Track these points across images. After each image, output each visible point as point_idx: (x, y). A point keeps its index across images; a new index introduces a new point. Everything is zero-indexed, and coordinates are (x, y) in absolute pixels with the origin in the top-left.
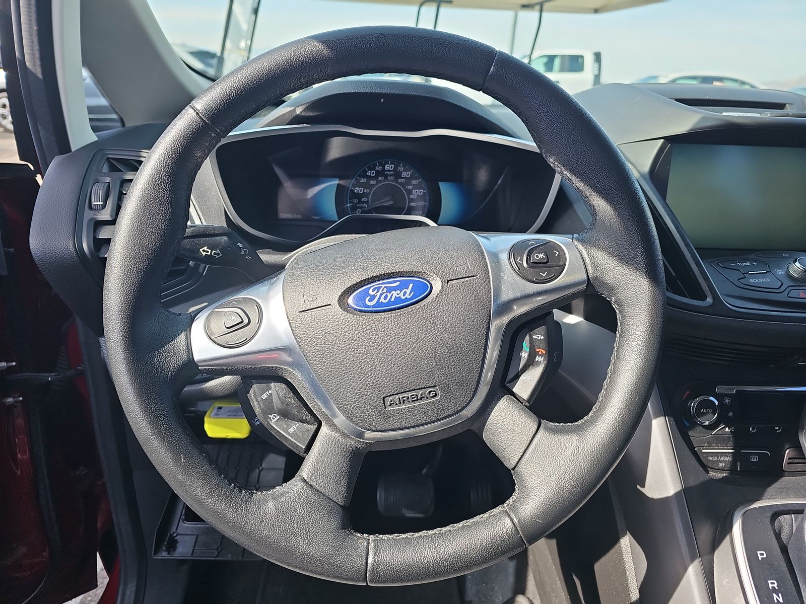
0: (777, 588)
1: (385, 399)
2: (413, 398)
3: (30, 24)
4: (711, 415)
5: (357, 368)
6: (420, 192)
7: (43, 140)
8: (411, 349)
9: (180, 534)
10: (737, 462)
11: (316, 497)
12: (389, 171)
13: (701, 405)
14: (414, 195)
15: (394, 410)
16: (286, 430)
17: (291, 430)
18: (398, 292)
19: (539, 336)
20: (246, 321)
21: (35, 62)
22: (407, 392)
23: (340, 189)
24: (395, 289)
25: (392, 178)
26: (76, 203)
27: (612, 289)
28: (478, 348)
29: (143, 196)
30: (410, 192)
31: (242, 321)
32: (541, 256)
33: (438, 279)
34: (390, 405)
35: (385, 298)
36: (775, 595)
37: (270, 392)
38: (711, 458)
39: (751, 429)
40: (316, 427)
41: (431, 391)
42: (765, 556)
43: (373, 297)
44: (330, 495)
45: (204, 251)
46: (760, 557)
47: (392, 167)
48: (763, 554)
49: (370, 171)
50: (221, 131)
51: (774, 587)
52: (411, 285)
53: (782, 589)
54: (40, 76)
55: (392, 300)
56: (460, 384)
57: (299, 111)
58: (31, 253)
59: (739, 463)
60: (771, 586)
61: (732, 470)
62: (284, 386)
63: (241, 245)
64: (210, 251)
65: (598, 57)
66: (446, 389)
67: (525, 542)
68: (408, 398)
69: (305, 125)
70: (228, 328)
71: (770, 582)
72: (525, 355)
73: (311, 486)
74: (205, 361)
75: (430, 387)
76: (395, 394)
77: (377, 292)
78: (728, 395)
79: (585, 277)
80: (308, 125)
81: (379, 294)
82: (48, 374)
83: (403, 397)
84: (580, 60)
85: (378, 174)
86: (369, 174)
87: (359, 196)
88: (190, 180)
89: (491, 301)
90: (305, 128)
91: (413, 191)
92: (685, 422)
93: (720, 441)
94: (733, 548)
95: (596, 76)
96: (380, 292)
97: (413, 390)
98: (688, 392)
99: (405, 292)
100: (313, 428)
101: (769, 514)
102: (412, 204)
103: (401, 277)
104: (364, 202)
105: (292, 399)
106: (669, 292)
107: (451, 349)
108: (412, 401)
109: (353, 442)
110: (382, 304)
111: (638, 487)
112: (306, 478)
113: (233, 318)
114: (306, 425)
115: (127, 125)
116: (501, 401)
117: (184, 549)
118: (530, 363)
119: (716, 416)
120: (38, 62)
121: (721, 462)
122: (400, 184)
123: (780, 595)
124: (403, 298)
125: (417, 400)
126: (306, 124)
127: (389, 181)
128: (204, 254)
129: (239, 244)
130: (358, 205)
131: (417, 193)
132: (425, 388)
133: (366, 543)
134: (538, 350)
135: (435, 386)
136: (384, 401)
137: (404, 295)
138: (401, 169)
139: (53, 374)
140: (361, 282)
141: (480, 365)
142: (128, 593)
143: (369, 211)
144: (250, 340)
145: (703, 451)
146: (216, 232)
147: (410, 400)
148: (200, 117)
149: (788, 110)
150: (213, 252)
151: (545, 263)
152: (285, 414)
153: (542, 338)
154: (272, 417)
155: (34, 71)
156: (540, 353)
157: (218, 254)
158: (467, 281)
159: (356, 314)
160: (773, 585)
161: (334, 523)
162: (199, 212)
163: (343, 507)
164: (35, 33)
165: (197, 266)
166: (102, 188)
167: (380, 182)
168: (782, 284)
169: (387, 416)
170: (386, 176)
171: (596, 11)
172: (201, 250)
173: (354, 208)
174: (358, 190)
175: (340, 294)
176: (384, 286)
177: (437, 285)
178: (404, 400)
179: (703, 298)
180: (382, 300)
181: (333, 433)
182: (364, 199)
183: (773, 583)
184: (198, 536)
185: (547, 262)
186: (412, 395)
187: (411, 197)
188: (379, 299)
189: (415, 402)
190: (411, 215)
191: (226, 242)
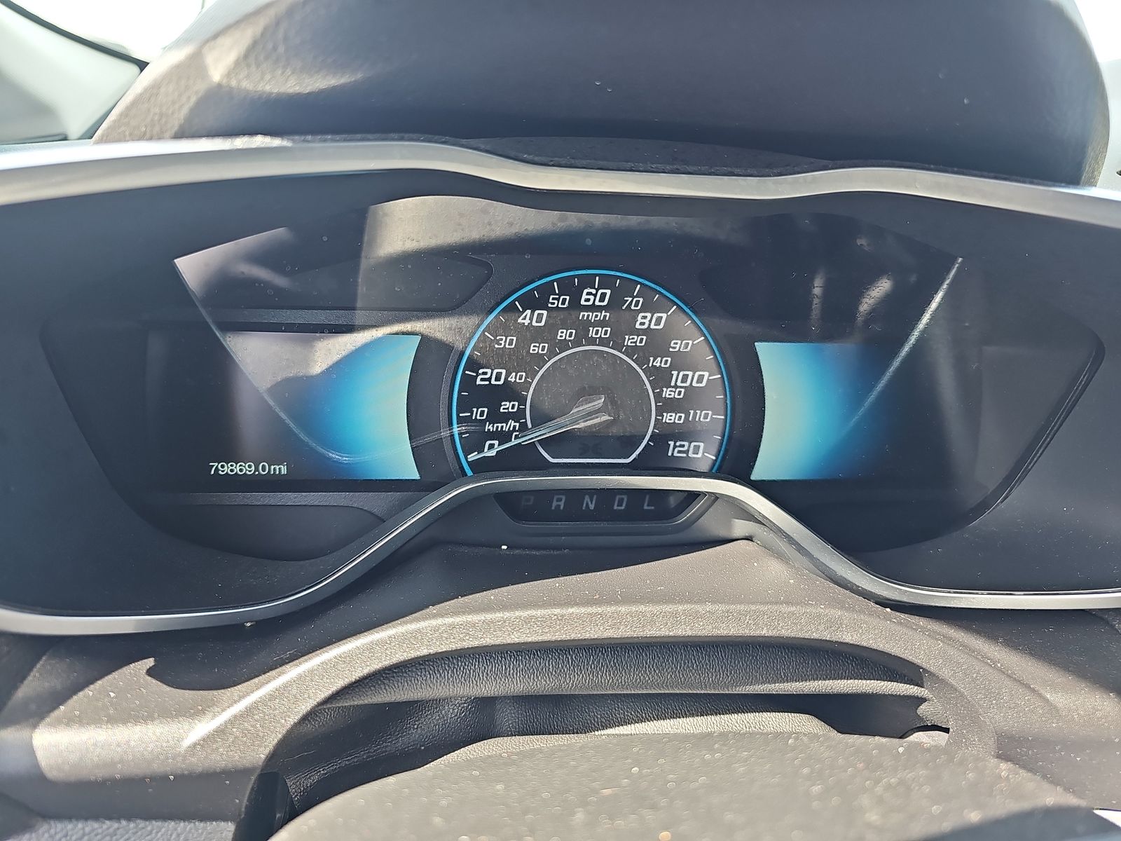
6: (699, 377)
12: (593, 308)
14: (676, 387)
25: (603, 332)
30: (661, 378)
47: (603, 295)
49: (528, 312)
57: (219, 65)
69: (259, 141)
80: (276, 142)
85: (558, 320)
86: (527, 322)
87: (492, 397)
91: (675, 373)
102: (669, 418)
104: (505, 418)
122: (630, 352)
126: (265, 134)
127: (592, 341)
130: (488, 427)
131: (686, 380)
138: (634, 301)
167: (564, 345)
170: (583, 328)
173: (475, 439)
174: (488, 376)
182: (507, 406)
187: (667, 393)
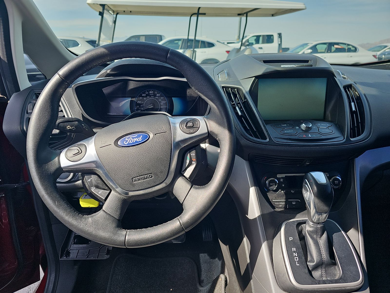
0: (295, 251)
1: (133, 179)
2: (143, 178)
3: (2, 42)
4: (274, 186)
5: (121, 168)
6: (164, 102)
7: (9, 87)
8: (141, 160)
9: (71, 250)
10: (287, 204)
11: (108, 216)
12: (151, 94)
13: (270, 182)
15: (136, 183)
16: (98, 193)
17: (100, 193)
18: (136, 139)
19: (193, 154)
20: (80, 152)
21: (4, 56)
22: (141, 176)
23: (131, 102)
24: (135, 138)
25: (153, 97)
26: (21, 111)
27: (216, 135)
28: (168, 159)
29: (40, 107)
30: (160, 102)
31: (79, 152)
32: (191, 124)
33: (152, 133)
34: (135, 181)
35: (132, 141)
36: (294, 253)
37: (91, 179)
38: (276, 203)
39: (292, 191)
40: (109, 191)
41: (150, 175)
42: (292, 239)
43: (127, 141)
44: (113, 215)
45: (68, 127)
46: (290, 239)
47: (152, 92)
48: (291, 238)
49: (143, 94)
50: (69, 82)
51: (294, 251)
52: (141, 136)
53: (297, 251)
54: (6, 61)
55: (134, 142)
56: (161, 172)
57: (108, 72)
58: (3, 132)
59: (288, 205)
60: (293, 250)
61: (285, 208)
62: (96, 176)
63: (84, 125)
64: (70, 127)
65: (280, 35)
66: (156, 174)
67: (184, 229)
68: (141, 178)
69: (111, 77)
70: (73, 155)
71: (293, 248)
72: (188, 161)
73: (106, 212)
74: (65, 167)
75: (149, 174)
76: (136, 177)
77: (129, 139)
78: (282, 178)
79: (207, 131)
81: (129, 140)
82: (15, 185)
83: (139, 178)
84: (272, 37)
85: (147, 95)
86: (143, 96)
87: (139, 105)
88: (58, 100)
89: (172, 141)
90: (112, 78)
92: (265, 189)
93: (279, 196)
94: (280, 237)
95: (279, 44)
96: (130, 139)
97: (143, 175)
98: (266, 177)
99: (139, 139)
100: (108, 192)
101: (296, 224)
102: (161, 107)
103: (138, 133)
104: (141, 107)
105: (100, 181)
106: (253, 137)
107: (157, 159)
108: (143, 179)
109: (123, 197)
110: (130, 144)
111: (246, 215)
112: (104, 210)
113: (76, 151)
114: (105, 191)
115: (47, 79)
116: (179, 179)
117: (73, 256)
118: (190, 164)
119: (277, 186)
120: (5, 56)
121: (280, 204)
122: (156, 99)
123: (296, 253)
124: (138, 141)
125: (145, 179)
127: (151, 98)
128: (68, 128)
129: (82, 124)
130: (139, 108)
131: (163, 102)
132: (147, 174)
133: (126, 232)
134: (193, 159)
135: (151, 173)
136: (132, 180)
137: (139, 140)
138: (156, 93)
139: (17, 184)
140: (123, 136)
141: (169, 165)
142: (51, 278)
143: (144, 111)
144: (82, 159)
145: (273, 200)
146: (73, 120)
147: (142, 179)
148: (61, 77)
149: (309, 63)
150: (72, 128)
151: (192, 126)
152: (97, 187)
153: (194, 155)
154: (92, 188)
155: (4, 60)
156: (194, 160)
157: (74, 129)
158: (163, 134)
159: (120, 148)
160: (294, 250)
161: (114, 225)
162: (71, 113)
163: (119, 220)
164: (4, 45)
165: (71, 135)
166: (32, 105)
167: (148, 98)
168: (297, 132)
169: (134, 185)
170: (150, 96)
171: (273, 15)
172: (67, 127)
173: (137, 110)
174: (139, 102)
175: (115, 140)
176: (131, 137)
177: (151, 136)
178: (140, 179)
179: (266, 139)
180: (130, 142)
181: (115, 193)
182: (141, 106)
183: (294, 249)
184: (79, 250)
185: (193, 126)
186: (143, 177)
187: (161, 104)
188: (129, 142)
189: (144, 180)
190: (161, 111)
191: (77, 124)
